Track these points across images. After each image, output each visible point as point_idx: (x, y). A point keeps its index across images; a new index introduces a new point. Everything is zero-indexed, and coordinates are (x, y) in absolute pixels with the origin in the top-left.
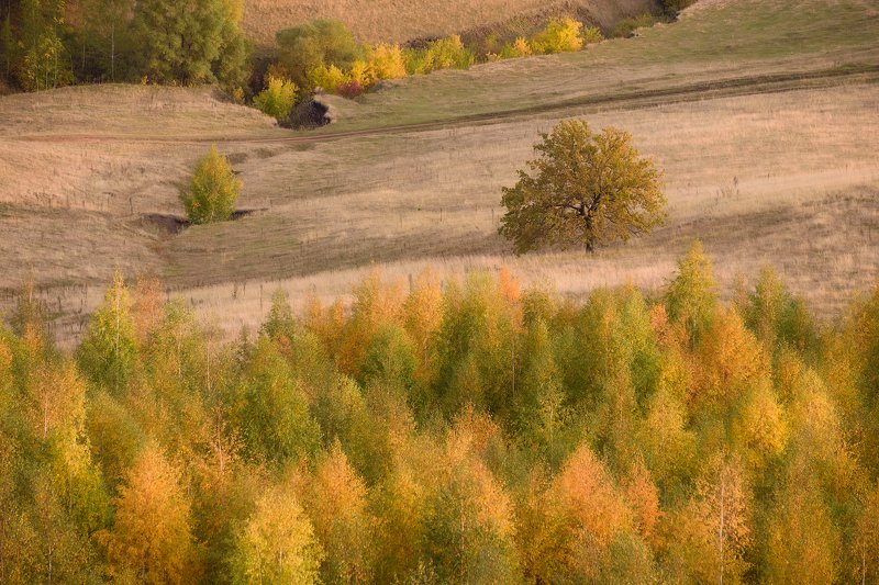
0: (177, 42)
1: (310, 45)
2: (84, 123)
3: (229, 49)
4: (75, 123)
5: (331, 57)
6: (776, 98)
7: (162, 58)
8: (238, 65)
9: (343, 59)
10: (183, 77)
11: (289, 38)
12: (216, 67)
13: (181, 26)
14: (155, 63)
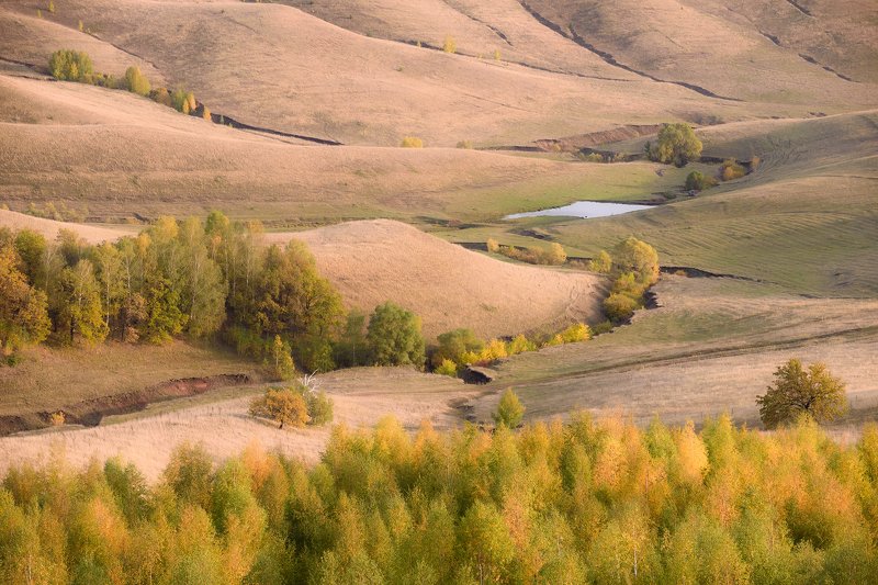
0: (393, 343)
1: (458, 342)
2: (367, 387)
3: (417, 346)
4: (363, 387)
5: (469, 348)
6: (729, 359)
7: (385, 352)
8: (421, 354)
9: (477, 348)
10: (395, 361)
11: (446, 339)
12: (411, 355)
13: (395, 334)
14: (381, 355)
